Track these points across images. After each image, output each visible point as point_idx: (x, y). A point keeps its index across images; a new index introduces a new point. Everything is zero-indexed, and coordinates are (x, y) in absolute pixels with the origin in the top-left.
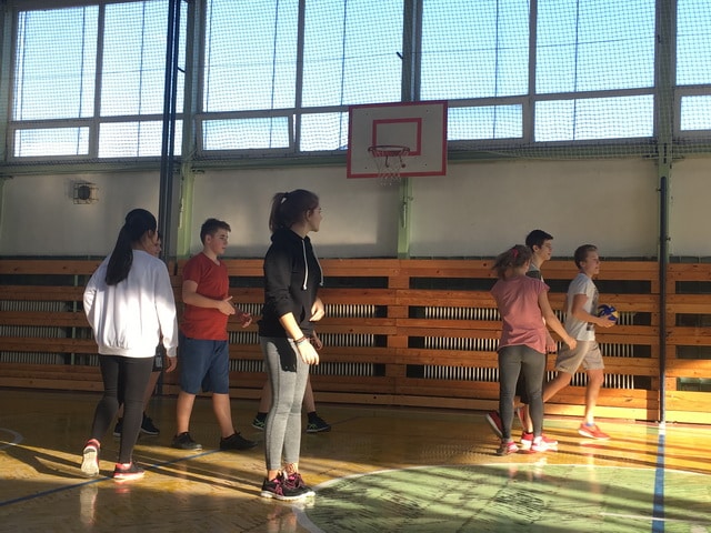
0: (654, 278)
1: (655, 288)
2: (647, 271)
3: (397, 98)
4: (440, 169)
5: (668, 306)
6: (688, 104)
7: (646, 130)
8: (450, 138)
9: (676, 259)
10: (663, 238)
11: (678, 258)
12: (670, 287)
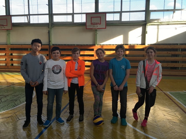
0: (48, 48)
3: (5, 14)
4: (11, 28)
7: (48, 22)
10: (49, 41)
11: (54, 44)
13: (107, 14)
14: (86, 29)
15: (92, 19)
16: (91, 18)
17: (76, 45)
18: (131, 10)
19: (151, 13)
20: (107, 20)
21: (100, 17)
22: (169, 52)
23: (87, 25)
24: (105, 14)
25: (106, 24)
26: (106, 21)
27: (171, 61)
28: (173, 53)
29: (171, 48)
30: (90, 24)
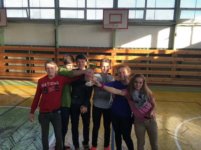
0: (54, 51)
1: (55, 53)
2: (53, 49)
4: (6, 25)
5: (57, 57)
6: (62, 11)
7: (54, 18)
8: (7, 17)
9: (60, 47)
10: (56, 42)
11: (61, 46)
12: (58, 53)
15: (111, 16)
18: (156, 7)
19: (182, 11)
24: (127, 11)
26: (128, 19)
30: (108, 23)
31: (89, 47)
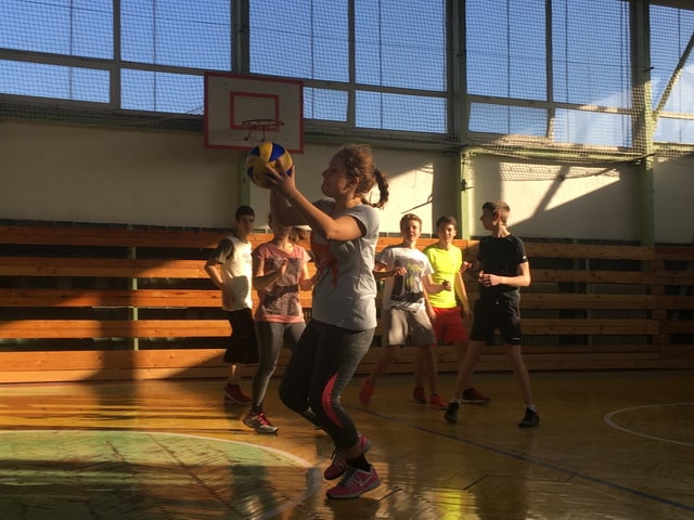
13: (307, 91)
14: (207, 145)
15: (237, 99)
16: (233, 95)
17: (130, 228)
18: (385, 84)
19: (473, 105)
20: (307, 115)
21: (276, 98)
22: (551, 272)
23: (212, 126)
24: (298, 86)
25: (303, 134)
26: (303, 120)
27: (560, 310)
28: (565, 275)
29: (555, 255)
30: (228, 126)
31: (135, 226)
